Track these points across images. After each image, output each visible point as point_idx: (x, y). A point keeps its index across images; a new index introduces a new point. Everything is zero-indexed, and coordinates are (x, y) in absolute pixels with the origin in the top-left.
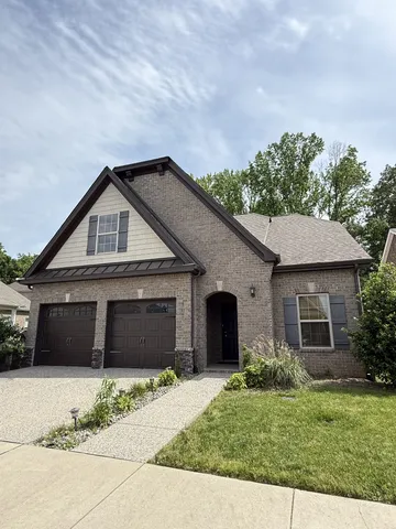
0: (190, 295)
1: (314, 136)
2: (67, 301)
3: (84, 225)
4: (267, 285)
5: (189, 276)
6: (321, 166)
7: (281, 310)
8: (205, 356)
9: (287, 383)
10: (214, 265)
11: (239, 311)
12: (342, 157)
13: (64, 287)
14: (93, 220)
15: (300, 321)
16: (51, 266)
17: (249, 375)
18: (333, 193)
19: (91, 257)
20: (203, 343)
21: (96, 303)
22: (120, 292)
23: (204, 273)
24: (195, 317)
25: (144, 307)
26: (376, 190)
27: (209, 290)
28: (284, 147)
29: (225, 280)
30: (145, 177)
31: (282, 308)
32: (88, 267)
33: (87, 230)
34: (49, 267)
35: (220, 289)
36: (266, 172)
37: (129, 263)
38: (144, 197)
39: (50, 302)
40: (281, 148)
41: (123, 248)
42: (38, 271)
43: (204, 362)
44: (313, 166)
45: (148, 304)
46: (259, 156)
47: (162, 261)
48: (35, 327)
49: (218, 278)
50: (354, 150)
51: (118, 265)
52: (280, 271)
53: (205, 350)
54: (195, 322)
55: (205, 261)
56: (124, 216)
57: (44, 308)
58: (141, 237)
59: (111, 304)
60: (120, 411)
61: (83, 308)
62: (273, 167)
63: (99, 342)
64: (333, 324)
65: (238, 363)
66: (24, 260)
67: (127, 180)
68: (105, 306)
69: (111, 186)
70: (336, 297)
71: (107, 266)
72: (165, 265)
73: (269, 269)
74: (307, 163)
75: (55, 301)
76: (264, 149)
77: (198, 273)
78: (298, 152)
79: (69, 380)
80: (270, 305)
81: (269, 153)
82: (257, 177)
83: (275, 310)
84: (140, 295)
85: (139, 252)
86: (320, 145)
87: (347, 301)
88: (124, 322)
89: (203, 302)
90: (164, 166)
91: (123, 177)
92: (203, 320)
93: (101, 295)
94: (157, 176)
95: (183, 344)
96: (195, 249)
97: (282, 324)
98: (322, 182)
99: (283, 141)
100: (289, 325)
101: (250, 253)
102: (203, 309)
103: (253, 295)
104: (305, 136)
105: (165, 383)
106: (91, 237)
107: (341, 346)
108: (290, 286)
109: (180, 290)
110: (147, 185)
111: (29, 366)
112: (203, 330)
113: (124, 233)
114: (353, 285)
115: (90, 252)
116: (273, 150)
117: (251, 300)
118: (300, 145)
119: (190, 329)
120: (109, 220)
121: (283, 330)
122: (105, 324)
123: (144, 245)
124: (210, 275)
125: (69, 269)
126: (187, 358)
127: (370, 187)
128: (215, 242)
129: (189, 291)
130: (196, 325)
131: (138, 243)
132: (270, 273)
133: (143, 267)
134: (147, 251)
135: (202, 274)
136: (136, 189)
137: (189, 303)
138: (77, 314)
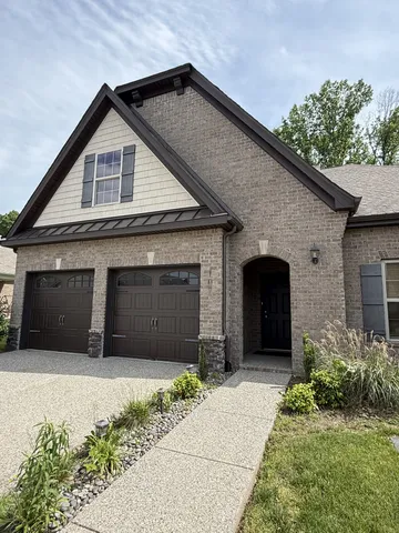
0: (220, 261)
1: (361, 84)
2: (58, 268)
3: (78, 169)
4: (337, 245)
5: (220, 232)
7: (356, 284)
8: (241, 347)
10: (256, 218)
11: (293, 284)
12: (393, 108)
13: (55, 250)
14: (89, 161)
15: (386, 300)
16: (41, 222)
17: (320, 387)
18: (379, 152)
19: (87, 210)
20: (238, 330)
21: (92, 271)
22: (127, 255)
23: (240, 228)
24: (228, 292)
25: (156, 277)
27: (247, 253)
28: (325, 100)
29: (271, 239)
30: (158, 99)
31: (360, 281)
32: (82, 224)
33: (82, 174)
34: (37, 224)
35: (264, 252)
36: (301, 130)
37: (135, 217)
38: (157, 128)
39: (37, 269)
40: (319, 100)
41: (127, 197)
42: (22, 229)
43: (240, 355)
44: (358, 119)
45: (159, 274)
46: (294, 110)
47: (181, 212)
48: (21, 301)
49: (262, 236)
51: (120, 219)
52: (359, 225)
53: (241, 338)
54: (228, 299)
55: (241, 213)
56: (130, 152)
57: (32, 277)
58: (152, 180)
59: (113, 272)
61: (79, 278)
62: (311, 122)
63: (98, 323)
65: (290, 355)
67: (134, 105)
68: (105, 274)
69: (112, 116)
71: (108, 220)
72: (184, 217)
73: (340, 222)
74: (351, 115)
75: (44, 268)
76: (301, 103)
77: (231, 228)
78: (341, 103)
80: (341, 276)
81: (306, 106)
82: (291, 135)
83: (347, 284)
84: (151, 260)
85: (149, 201)
86: (367, 95)
88: (130, 297)
89: (238, 270)
90: (183, 79)
92: (239, 295)
93: (100, 260)
94: (174, 95)
95: (210, 329)
96: (227, 196)
97: (359, 304)
98: (366, 140)
99: (324, 90)
100: (369, 306)
101: (310, 199)
102: (239, 281)
103: (315, 261)
104: (350, 83)
105: (183, 394)
106: (87, 183)
108: (372, 247)
109: (207, 252)
110: (160, 108)
111: (14, 349)
112: (239, 310)
113: (129, 175)
115: (86, 203)
116: (310, 103)
117: (312, 268)
118: (343, 95)
119: (220, 309)
120: (108, 159)
121: (358, 314)
122: (104, 299)
123: (158, 191)
124: (249, 232)
125: (59, 227)
126: (216, 350)
128: (257, 185)
129: (220, 252)
130: (228, 304)
131: (147, 188)
132: (343, 227)
133: (154, 220)
134: (160, 200)
135: (238, 231)
136: (145, 117)
137: (220, 270)
138: (71, 284)
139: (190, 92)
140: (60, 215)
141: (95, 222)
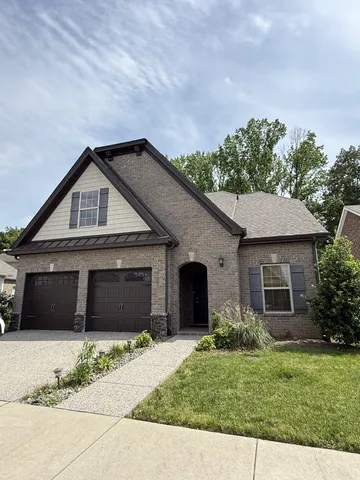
0: (164, 265)
1: (277, 122)
2: (51, 270)
3: (67, 201)
4: (234, 256)
5: (164, 247)
6: (283, 149)
7: (246, 278)
8: (178, 320)
9: (252, 344)
10: (187, 238)
11: (209, 279)
12: (302, 140)
13: (49, 258)
14: (75, 196)
15: (264, 288)
16: (38, 237)
17: (218, 337)
18: (294, 173)
19: (74, 230)
20: (176, 309)
21: (78, 272)
22: (101, 262)
23: (177, 244)
24: (169, 285)
25: (122, 276)
26: (332, 171)
27: (182, 261)
28: (251, 131)
29: (196, 251)
30: (124, 157)
31: (247, 277)
32: (70, 240)
33: (70, 205)
34: (35, 239)
35: (192, 260)
36: (234, 154)
37: (109, 236)
38: (123, 176)
39: (35, 271)
40: (247, 132)
41: (103, 222)
42: (24, 243)
43: (177, 326)
44: (276, 149)
45: (126, 274)
46: (228, 139)
47: (139, 234)
48: (22, 295)
49: (191, 250)
50: (313, 135)
51: (99, 237)
52: (246, 244)
53: (178, 315)
54: (169, 289)
55: (178, 234)
56: (104, 192)
57: (30, 277)
58: (119, 212)
59: (92, 273)
60: (99, 370)
61: (66, 277)
62: (240, 149)
63: (81, 308)
64: (293, 291)
65: (207, 327)
66: (12, 233)
67: (107, 160)
68: (86, 275)
69: (92, 165)
70: (296, 267)
71: (89, 238)
72: (141, 238)
73: (236, 241)
74: (271, 146)
75: (40, 271)
76: (232, 134)
77: (172, 245)
78: (263, 136)
79: (54, 343)
80: (236, 274)
81: (237, 137)
82: (226, 158)
83: (241, 279)
84: (119, 264)
85: (118, 226)
86: (283, 130)
87: (306, 271)
88: (103, 287)
89: (176, 271)
90: (141, 147)
91: (103, 157)
92: (177, 287)
93: (83, 265)
94: (134, 155)
95: (158, 310)
96: (169, 223)
97: (248, 291)
98: (284, 163)
99: (249, 126)
100: (254, 292)
101: (219, 227)
102: (177, 278)
103: (222, 265)
104: (269, 121)
105: (142, 345)
106: (74, 211)
107: (300, 310)
108: (255, 257)
109: (156, 260)
110: (123, 163)
111: (16, 330)
112: (176, 297)
113: (104, 208)
114: (311, 255)
115: (72, 225)
116: (240, 134)
117: (220, 269)
118: (264, 130)
119: (164, 296)
120: (90, 196)
121: (248, 297)
122: (86, 291)
123: (122, 219)
124: (183, 247)
125: (53, 241)
126: (162, 322)
127: (327, 168)
128: (187, 217)
129: (164, 261)
130: (170, 292)
131: (117, 217)
132: (237, 245)
133: (121, 239)
134: (125, 225)
135: (176, 246)
136: (115, 168)
137: (164, 272)
138: (61, 282)
139: (145, 155)
140: (53, 232)
141: (80, 239)
